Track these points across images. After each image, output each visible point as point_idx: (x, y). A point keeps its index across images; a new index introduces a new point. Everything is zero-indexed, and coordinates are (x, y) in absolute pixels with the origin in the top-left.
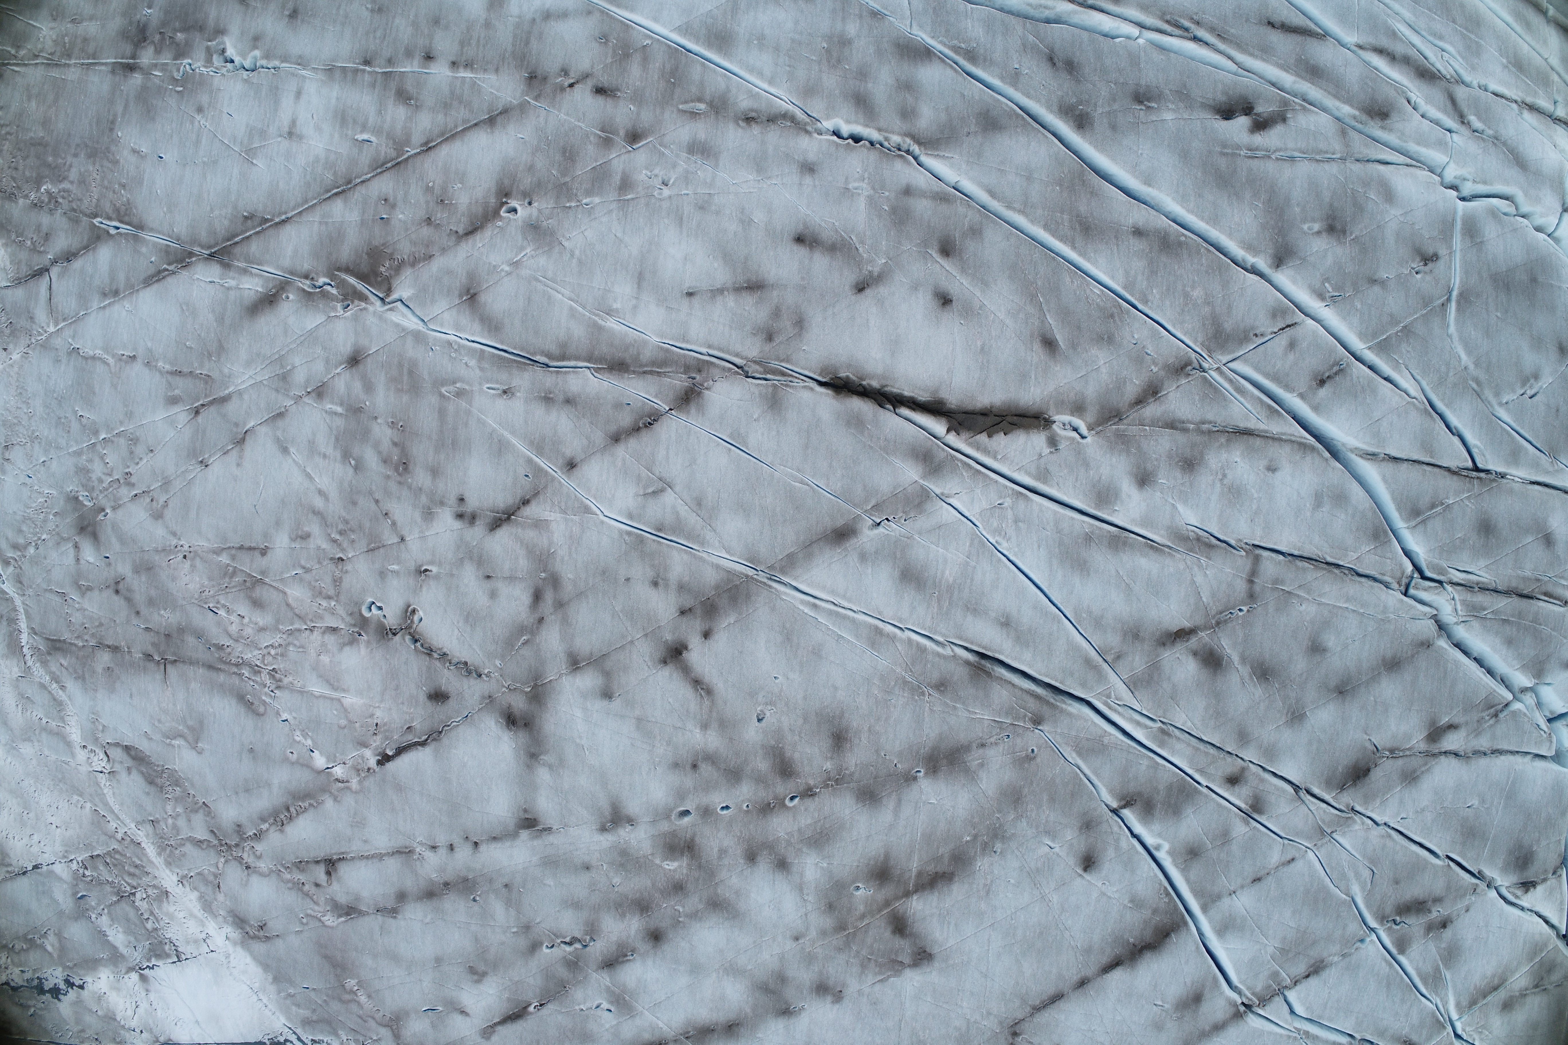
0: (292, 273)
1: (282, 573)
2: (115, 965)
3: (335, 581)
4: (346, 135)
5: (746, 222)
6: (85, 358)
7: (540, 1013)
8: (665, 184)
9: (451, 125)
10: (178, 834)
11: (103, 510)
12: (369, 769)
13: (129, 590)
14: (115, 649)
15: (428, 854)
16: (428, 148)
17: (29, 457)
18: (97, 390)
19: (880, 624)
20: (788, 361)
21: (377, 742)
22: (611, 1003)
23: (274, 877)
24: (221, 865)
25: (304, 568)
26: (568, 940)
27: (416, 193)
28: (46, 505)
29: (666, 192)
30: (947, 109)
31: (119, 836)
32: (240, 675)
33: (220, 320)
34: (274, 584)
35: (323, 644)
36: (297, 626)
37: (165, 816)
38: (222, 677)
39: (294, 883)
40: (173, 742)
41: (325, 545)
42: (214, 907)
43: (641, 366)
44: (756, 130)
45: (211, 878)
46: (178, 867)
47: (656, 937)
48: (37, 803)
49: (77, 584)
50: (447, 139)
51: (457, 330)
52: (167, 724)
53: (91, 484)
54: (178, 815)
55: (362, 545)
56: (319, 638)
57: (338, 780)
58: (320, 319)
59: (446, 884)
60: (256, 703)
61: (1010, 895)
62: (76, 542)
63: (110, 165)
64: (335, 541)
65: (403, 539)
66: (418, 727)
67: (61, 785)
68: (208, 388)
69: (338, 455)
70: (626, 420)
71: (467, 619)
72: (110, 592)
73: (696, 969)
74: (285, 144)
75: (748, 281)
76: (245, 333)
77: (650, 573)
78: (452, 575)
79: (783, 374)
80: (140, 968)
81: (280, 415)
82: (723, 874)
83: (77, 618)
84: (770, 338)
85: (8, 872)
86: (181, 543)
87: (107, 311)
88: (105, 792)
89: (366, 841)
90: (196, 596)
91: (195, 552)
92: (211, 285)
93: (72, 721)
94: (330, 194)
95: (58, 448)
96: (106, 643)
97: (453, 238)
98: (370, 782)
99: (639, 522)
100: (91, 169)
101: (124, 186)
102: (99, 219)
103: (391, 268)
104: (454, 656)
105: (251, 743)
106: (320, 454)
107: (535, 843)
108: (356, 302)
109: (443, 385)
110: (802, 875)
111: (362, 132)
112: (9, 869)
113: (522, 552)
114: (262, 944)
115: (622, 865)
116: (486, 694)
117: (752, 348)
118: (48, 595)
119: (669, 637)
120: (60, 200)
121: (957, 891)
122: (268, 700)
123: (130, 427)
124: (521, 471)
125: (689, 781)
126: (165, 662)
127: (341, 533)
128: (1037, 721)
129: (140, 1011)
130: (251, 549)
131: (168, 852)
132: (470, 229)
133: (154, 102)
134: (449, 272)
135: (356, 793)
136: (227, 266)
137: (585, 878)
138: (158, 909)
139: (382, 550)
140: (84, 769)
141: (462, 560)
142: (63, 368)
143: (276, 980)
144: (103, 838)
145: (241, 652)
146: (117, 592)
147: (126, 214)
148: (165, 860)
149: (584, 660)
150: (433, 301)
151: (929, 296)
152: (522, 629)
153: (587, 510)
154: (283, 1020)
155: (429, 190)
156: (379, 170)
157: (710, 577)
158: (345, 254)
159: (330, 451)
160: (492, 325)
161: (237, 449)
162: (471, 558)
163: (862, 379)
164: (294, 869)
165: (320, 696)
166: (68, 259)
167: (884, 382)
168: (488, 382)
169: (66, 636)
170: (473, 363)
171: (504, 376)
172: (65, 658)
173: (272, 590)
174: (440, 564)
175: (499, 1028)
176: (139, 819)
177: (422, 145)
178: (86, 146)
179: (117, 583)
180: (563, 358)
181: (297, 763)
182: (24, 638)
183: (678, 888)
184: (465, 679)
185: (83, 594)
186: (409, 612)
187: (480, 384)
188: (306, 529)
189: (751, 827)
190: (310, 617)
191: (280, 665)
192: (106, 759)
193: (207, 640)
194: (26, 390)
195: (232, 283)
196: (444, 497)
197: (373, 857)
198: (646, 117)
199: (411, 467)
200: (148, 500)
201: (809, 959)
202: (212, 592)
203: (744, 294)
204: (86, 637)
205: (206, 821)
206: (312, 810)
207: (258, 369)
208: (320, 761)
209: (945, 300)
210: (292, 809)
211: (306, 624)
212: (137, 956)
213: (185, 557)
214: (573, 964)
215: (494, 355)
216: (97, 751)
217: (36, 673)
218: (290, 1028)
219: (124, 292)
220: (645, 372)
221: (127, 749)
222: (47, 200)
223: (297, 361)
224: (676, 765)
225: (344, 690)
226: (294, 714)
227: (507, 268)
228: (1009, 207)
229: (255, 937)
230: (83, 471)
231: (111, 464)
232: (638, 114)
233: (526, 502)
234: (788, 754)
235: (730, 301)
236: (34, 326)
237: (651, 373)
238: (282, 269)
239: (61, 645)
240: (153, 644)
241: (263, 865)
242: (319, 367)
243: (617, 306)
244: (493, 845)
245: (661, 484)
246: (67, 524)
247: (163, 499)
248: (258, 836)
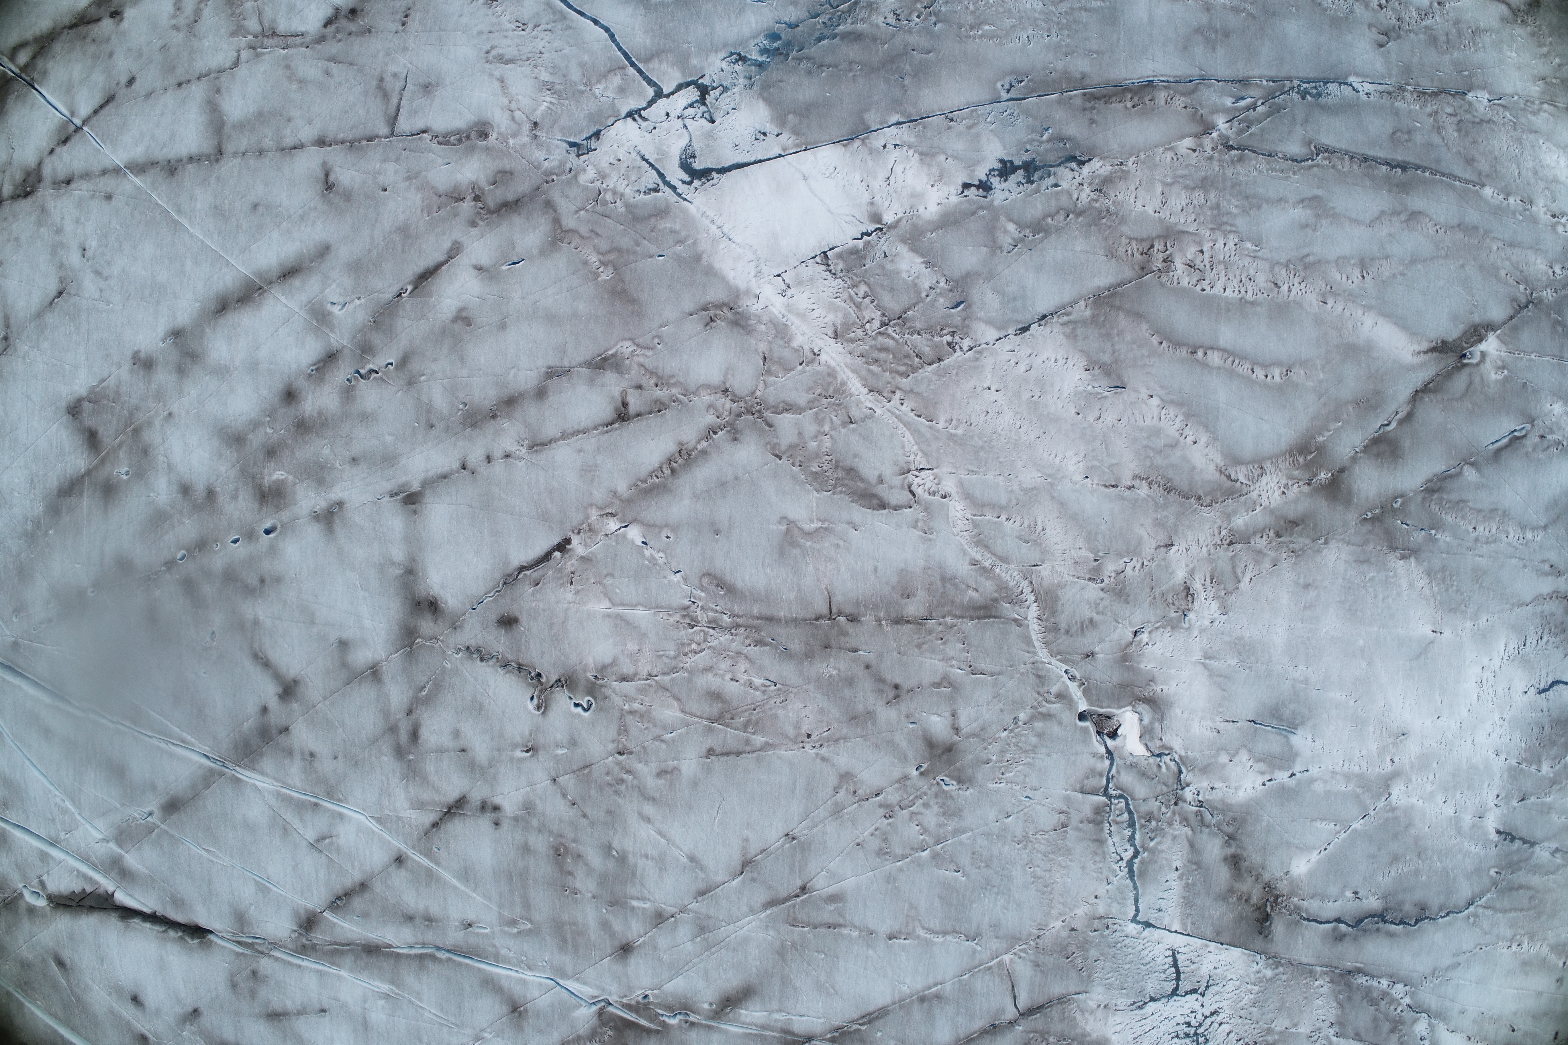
0: (709, 1027)
1: (687, 733)
2: (915, 227)
3: (626, 731)
6: (955, 932)
7: (400, 286)
10: (816, 413)
11: (922, 774)
12: (579, 533)
13: (880, 692)
14: (900, 621)
15: (512, 447)
17: (1029, 819)
18: (937, 901)
20: (238, 954)
21: (571, 564)
22: (330, 314)
23: (692, 386)
24: (761, 386)
25: (662, 741)
26: (373, 375)
28: (1003, 770)
31: (899, 394)
32: (733, 615)
33: (785, 981)
34: (697, 719)
35: (635, 662)
36: (667, 678)
37: (833, 433)
38: (755, 610)
39: (667, 384)
40: (819, 525)
41: (639, 767)
42: (773, 332)
43: (352, 950)
45: (774, 368)
46: (818, 373)
47: (290, 396)
48: (1017, 413)
49: (955, 688)
51: (524, 981)
52: (827, 544)
53: (940, 800)
54: (815, 438)
55: (597, 771)
56: (640, 668)
57: (613, 515)
58: (669, 987)
59: (494, 417)
60: (712, 588)
61: (16, 480)
62: (957, 734)
64: (628, 772)
65: (554, 780)
66: (527, 587)
67: (981, 443)
68: (791, 914)
69: (631, 859)
70: (357, 903)
71: (481, 707)
72: (906, 685)
73: (253, 367)
75: (280, 1020)
76: (754, 970)
77: (317, 765)
78: (499, 750)
79: (239, 943)
80: (881, 229)
81: (702, 893)
82: (233, 473)
83: (954, 648)
84: (254, 973)
85: (1068, 314)
86: (814, 751)
87: (931, 981)
88: (915, 447)
89: (580, 451)
90: (791, 695)
91: (795, 743)
92: (802, 1013)
93: (961, 524)
95: (987, 835)
96: (912, 626)
98: (576, 518)
99: (334, 811)
103: (602, 1035)
104: (493, 666)
105: (717, 541)
106: (652, 859)
107: (403, 479)
108: (633, 1003)
109: (530, 930)
110: (169, 482)
112: (1066, 318)
113: (433, 778)
114: (712, 300)
115: (322, 468)
116: (459, 631)
117: (265, 965)
118: (997, 669)
119: (295, 706)
121: (53, 480)
122: (699, 592)
123: (889, 867)
124: (443, 854)
125: (266, 566)
126: (831, 616)
127: (622, 781)
129: (882, 174)
130: (727, 754)
134: (541, 1031)
135: (591, 505)
136: (786, 1031)
137: (356, 449)
138: (849, 314)
139: (575, 768)
140: (945, 469)
141: (490, 766)
142: (986, 920)
143: (698, 258)
144: (922, 388)
145: (733, 641)
146: (897, 687)
148: (835, 378)
149: (366, 677)
150: (552, 1006)
151: (146, 1003)
152: (427, 701)
153: (379, 820)
154: (692, 209)
157: (267, 763)
159: (641, 862)
160: (490, 984)
161: (749, 857)
162: (482, 768)
163: (181, 938)
164: (667, 401)
165: (636, 605)
166: (995, 1028)
167: (165, 935)
168: (487, 934)
169: (969, 626)
170: (504, 951)
171: (472, 940)
172: (971, 599)
173: (699, 714)
174: (512, 759)
175: (442, 259)
176: (869, 423)
179: (896, 698)
180: (422, 957)
181: (661, 528)
182: (1033, 612)
183: (271, 452)
184: (481, 643)
185: (945, 677)
186: (543, 707)
187: (493, 933)
188: (661, 782)
189: (212, 526)
190: (652, 690)
191: (685, 633)
192: (914, 488)
193: (775, 648)
194: (1037, 890)
195: (777, 1016)
196: (514, 826)
197: (573, 434)
199: (552, 852)
200: (860, 792)
201: (159, 396)
202: (772, 702)
203: (281, 1011)
204: (941, 628)
205: (777, 437)
206: (642, 477)
207: (733, 936)
208: (634, 534)
210: (667, 472)
211: (656, 682)
212: (883, 245)
213: (809, 736)
214: (366, 349)
215: (485, 959)
216: (926, 495)
217: (1016, 573)
218: (685, 199)
219: (912, 1002)
220: (348, 945)
221: (883, 505)
223: (689, 946)
224: (278, 580)
225: (609, 616)
226: (666, 581)
227: (486, 1035)
229: (720, 306)
230: (951, 813)
231: (913, 825)
233: (435, 825)
234: (188, 601)
235: (290, 1005)
236: (1033, 958)
237: (343, 945)
238: (720, 1031)
239: (977, 613)
240: (846, 634)
241: (706, 398)
242: (663, 942)
243: (381, 1003)
244: (445, 469)
245: (319, 846)
246: (971, 751)
247: (842, 794)
248: (713, 430)
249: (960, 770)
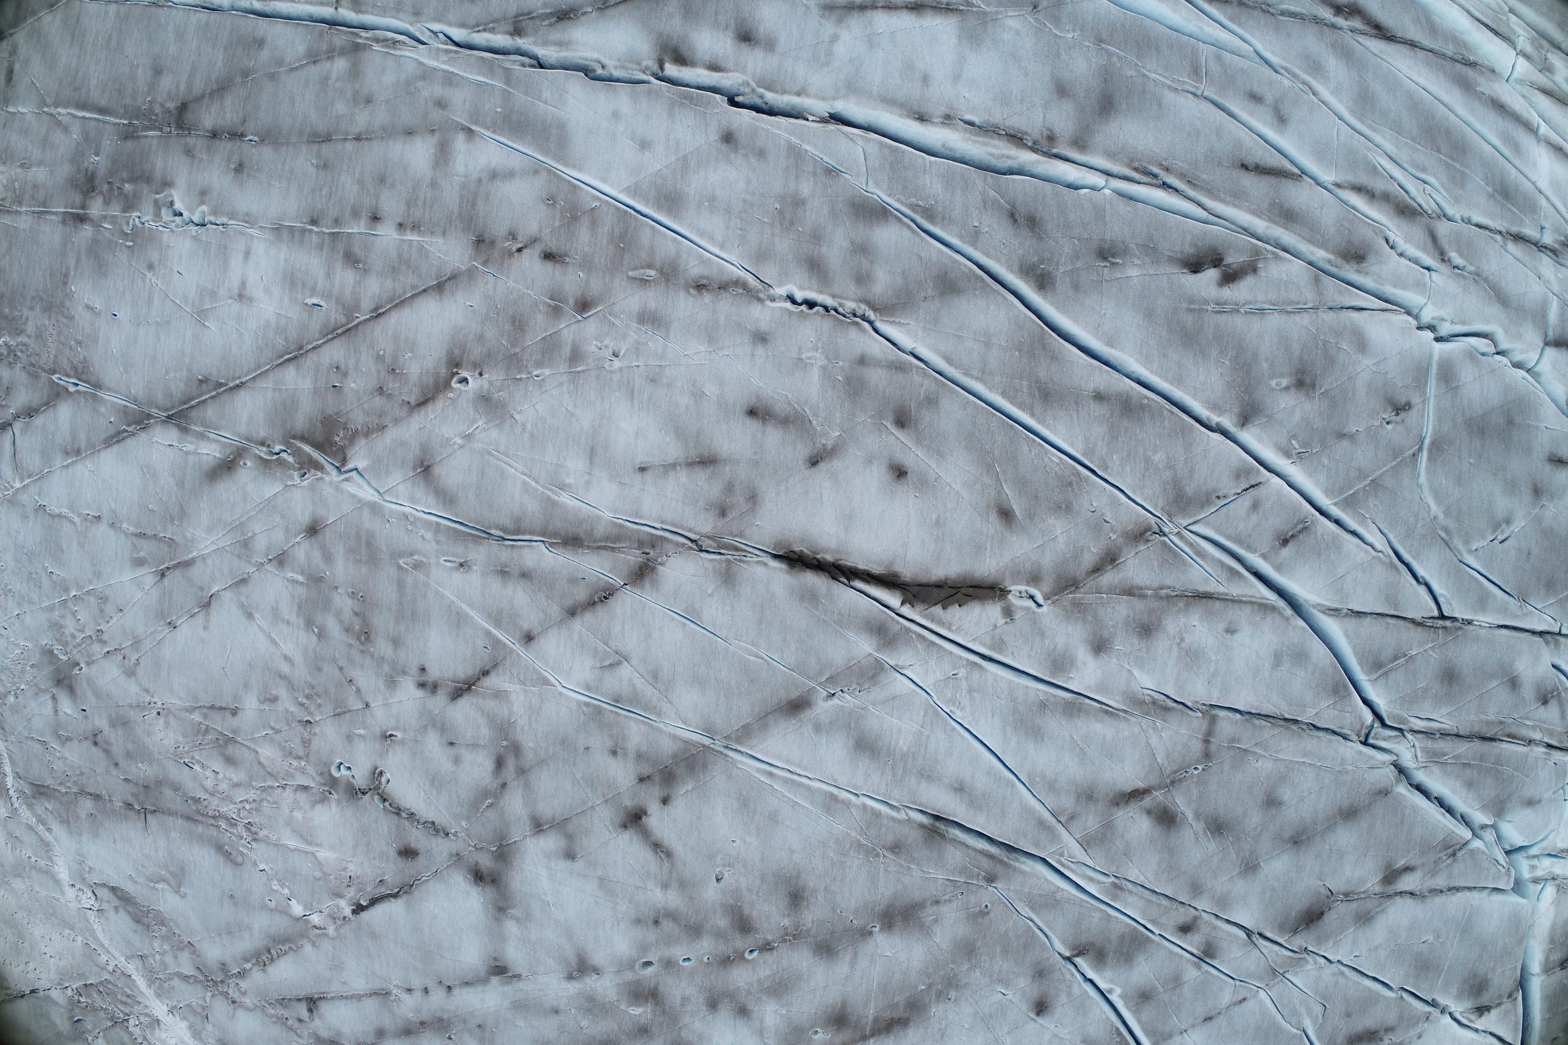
0: (248, 440)
1: (253, 732)
3: (304, 742)
4: (296, 299)
5: (698, 395)
6: (52, 516)
8: (615, 355)
9: (399, 291)
10: (166, 970)
11: (78, 664)
12: (344, 918)
13: (107, 742)
14: (97, 797)
15: (404, 996)
16: (377, 315)
18: (65, 548)
19: (835, 791)
20: (740, 535)
21: (351, 893)
23: (259, 1012)
24: (208, 999)
25: (273, 729)
27: (367, 361)
28: (22, 656)
29: (617, 363)
30: (903, 273)
31: (110, 968)
32: (218, 827)
33: (181, 484)
34: (246, 743)
35: (296, 801)
36: (269, 783)
37: (153, 953)
38: (200, 829)
39: (278, 1018)
40: (157, 885)
41: (293, 708)
42: (203, 1035)
43: (595, 541)
44: (707, 298)
45: (199, 1010)
46: (167, 998)
48: (33, 933)
49: (57, 734)
50: (396, 306)
51: (412, 502)
52: (150, 869)
53: (65, 639)
54: (165, 952)
55: (329, 709)
56: (292, 795)
57: (315, 927)
58: (278, 487)
59: (422, 1023)
60: (234, 853)
61: (964, 1039)
62: (54, 694)
63: (65, 321)
64: (302, 705)
65: (367, 705)
66: (390, 880)
67: (52, 919)
68: (173, 552)
69: (301, 622)
70: (581, 594)
71: (432, 782)
72: (88, 744)
74: (236, 306)
75: (701, 456)
76: (205, 499)
77: (609, 743)
78: (416, 741)
79: (737, 549)
81: (243, 581)
82: (686, 1020)
83: (58, 766)
84: (723, 513)
85: (7, 994)
86: (155, 700)
87: (70, 470)
88: (95, 927)
89: (344, 983)
90: (171, 751)
91: (168, 709)
92: (170, 449)
93: (60, 861)
94: (282, 360)
95: (31, 602)
96: (88, 790)
97: (406, 409)
98: (346, 930)
99: (597, 693)
100: (47, 323)
101: (80, 343)
102: (58, 376)
103: (345, 438)
104: (421, 817)
105: (231, 890)
106: (283, 620)
107: (506, 988)
108: (313, 471)
109: (400, 557)
110: (762, 1021)
111: (311, 296)
112: (8, 992)
113: (483, 721)
115: (589, 1010)
116: (454, 852)
117: (706, 523)
118: (30, 743)
119: (628, 803)
120: (19, 354)
121: (912, 1035)
122: (245, 851)
123: (99, 586)
124: (480, 643)
125: (651, 936)
126: (145, 812)
127: (307, 697)
128: (991, 879)
130: (221, 709)
131: (157, 984)
132: (422, 400)
133: (106, 257)
134: (403, 444)
135: (333, 939)
136: (184, 430)
137: (554, 1021)
138: (151, 1035)
139: (348, 715)
140: (74, 906)
141: (425, 727)
142: (30, 525)
144: (95, 969)
145: (217, 806)
146: (96, 744)
147: (83, 372)
148: (155, 992)
149: (546, 823)
150: (387, 473)
151: (883, 469)
152: (485, 794)
153: (545, 682)
155: (380, 358)
156: (330, 336)
157: (668, 747)
158: (300, 422)
159: (293, 618)
160: (446, 498)
161: (203, 613)
162: (434, 726)
163: (815, 553)
164: (278, 1005)
165: (295, 850)
166: (29, 414)
167: (838, 557)
168: (444, 556)
169: (49, 782)
170: (429, 536)
171: (460, 549)
172: (49, 802)
173: (243, 748)
174: (404, 730)
176: (128, 954)
177: (371, 312)
178: (41, 299)
179: (95, 735)
180: (518, 532)
181: (275, 910)
182: (9, 782)
183: (643, 1031)
184: (433, 838)
185: (63, 744)
186: (377, 774)
187: (437, 557)
188: (274, 692)
189: (712, 977)
190: (282, 775)
191: (255, 819)
192: (93, 898)
193: (184, 793)
195: (190, 447)
196: (405, 666)
197: (352, 997)
198: (596, 285)
199: (372, 637)
200: (121, 658)
202: (186, 748)
203: (697, 469)
204: (68, 784)
205: (192, 959)
206: (292, 953)
207: (220, 535)
208: (297, 909)
209: (900, 473)
210: (273, 952)
211: (278, 781)
213: (159, 713)
215: (449, 528)
216: (85, 890)
217: (23, 814)
219: (86, 451)
220: (599, 548)
221: (113, 889)
222: (5, 353)
223: (257, 528)
225: (317, 845)
226: (270, 865)
227: (459, 441)
228: (966, 374)
230: (56, 626)
231: (82, 621)
232: (587, 281)
233: (485, 673)
234: (746, 912)
235: (683, 476)
237: (605, 548)
238: (239, 435)
239: (45, 790)
240: (133, 794)
241: (247, 1001)
242: (279, 535)
243: (569, 480)
244: (466, 990)
245: (617, 658)
246: (44, 677)
247: (134, 657)
248: (242, 974)
249: (51, 663)
